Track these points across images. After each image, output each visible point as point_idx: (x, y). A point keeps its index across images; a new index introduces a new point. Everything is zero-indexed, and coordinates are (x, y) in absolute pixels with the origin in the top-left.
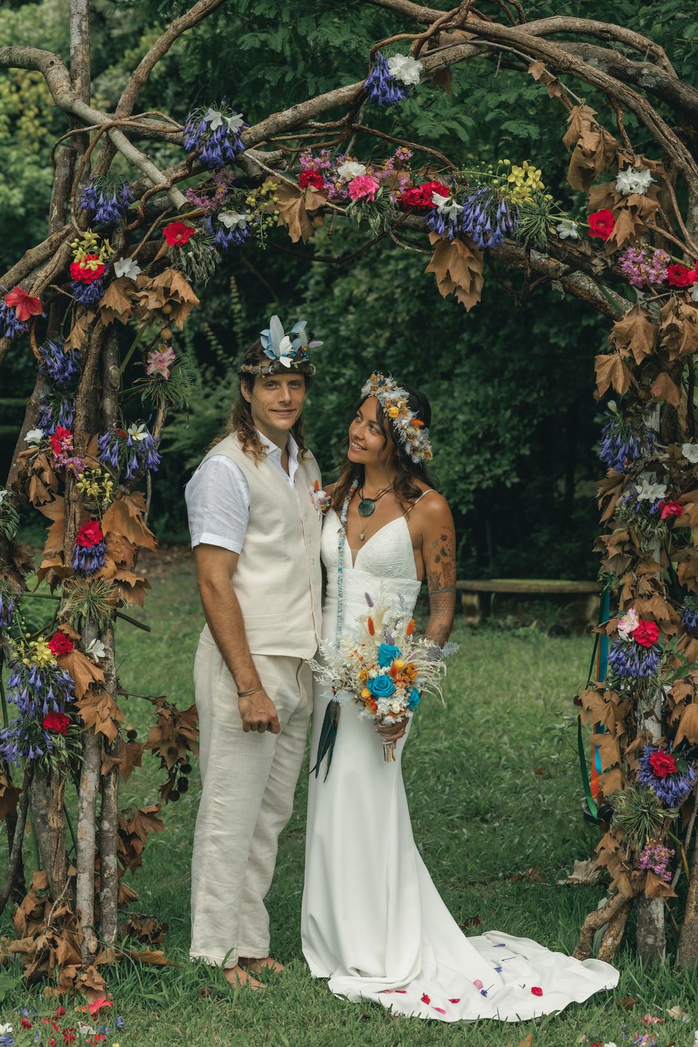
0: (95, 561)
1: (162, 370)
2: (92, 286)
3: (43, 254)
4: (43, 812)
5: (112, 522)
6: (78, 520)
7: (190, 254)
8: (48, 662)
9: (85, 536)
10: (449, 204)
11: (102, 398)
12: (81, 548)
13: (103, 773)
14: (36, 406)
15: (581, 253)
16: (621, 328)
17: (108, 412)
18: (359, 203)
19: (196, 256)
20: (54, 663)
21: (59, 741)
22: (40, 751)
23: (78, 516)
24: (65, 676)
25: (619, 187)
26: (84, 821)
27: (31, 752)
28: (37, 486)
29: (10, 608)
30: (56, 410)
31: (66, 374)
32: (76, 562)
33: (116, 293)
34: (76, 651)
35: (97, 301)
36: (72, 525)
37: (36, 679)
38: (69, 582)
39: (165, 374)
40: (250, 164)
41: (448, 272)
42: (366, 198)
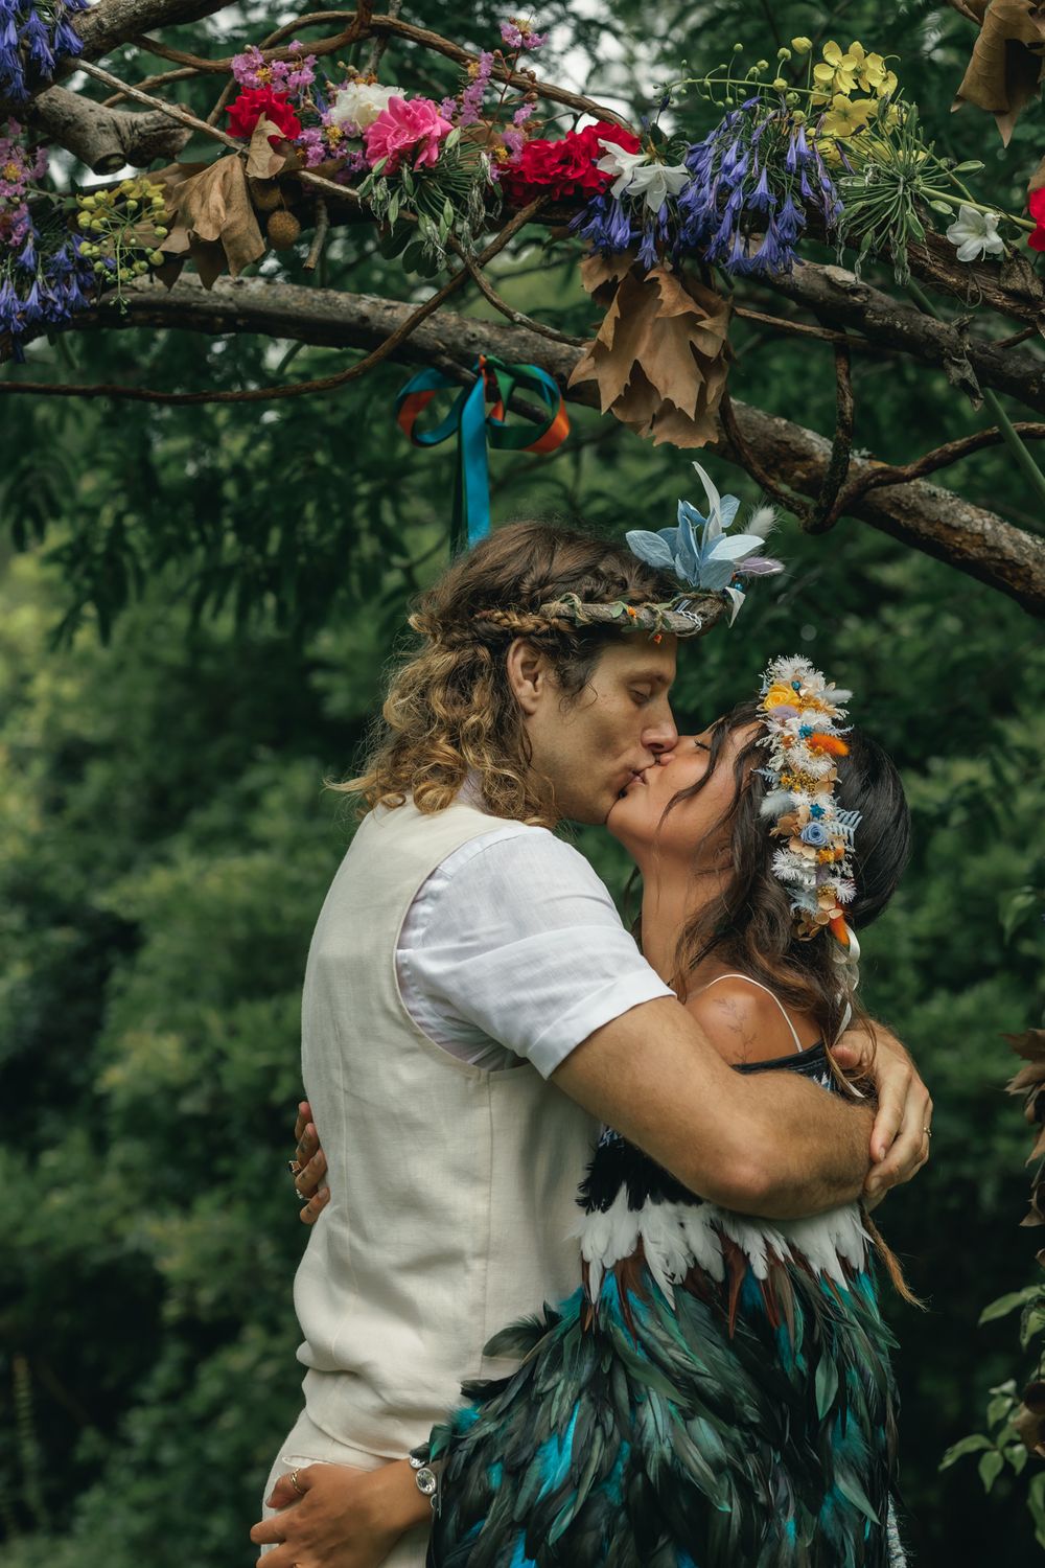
18: (394, 171)
40: (93, 130)
41: (637, 373)
42: (411, 153)
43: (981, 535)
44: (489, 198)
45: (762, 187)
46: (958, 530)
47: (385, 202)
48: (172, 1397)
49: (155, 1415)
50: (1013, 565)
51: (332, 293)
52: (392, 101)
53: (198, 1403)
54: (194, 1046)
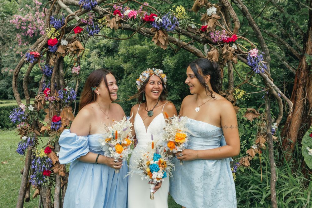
0: (58, 126)
1: (77, 72)
2: (54, 46)
3: (42, 39)
4: (45, 198)
5: (63, 115)
6: (53, 115)
7: (82, 35)
8: (44, 156)
9: (55, 119)
10: (158, 19)
11: (59, 80)
12: (54, 122)
13: (62, 186)
14: (42, 83)
15: (197, 32)
16: (210, 54)
17: (61, 84)
18: (131, 20)
19: (84, 36)
20: (46, 156)
21: (48, 179)
22: (42, 182)
23: (53, 113)
24: (49, 159)
25: (208, 14)
26: (56, 201)
27: (39, 182)
28: (40, 105)
29: (32, 140)
30: (47, 84)
31: (49, 73)
32: (52, 127)
33: (61, 48)
34: (52, 152)
35: (56, 51)
36: (51, 116)
37: (39, 161)
38: (51, 132)
39: (78, 73)
40: (100, 11)
41: (158, 40)
42: (133, 17)
43: (193, 50)
44: (141, 21)
45: (170, 23)
46: (191, 49)
47: (130, 22)
48: (126, 78)
49: (124, 80)
50: (197, 53)
51: (127, 24)
52: (131, 11)
53: (128, 79)
54: (126, 50)
